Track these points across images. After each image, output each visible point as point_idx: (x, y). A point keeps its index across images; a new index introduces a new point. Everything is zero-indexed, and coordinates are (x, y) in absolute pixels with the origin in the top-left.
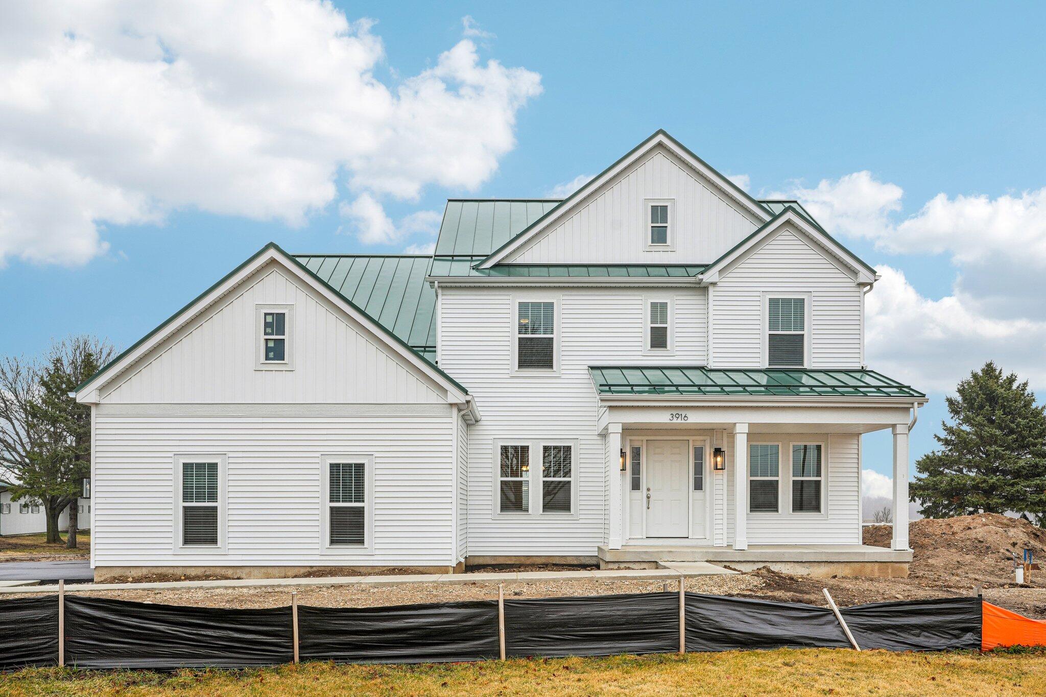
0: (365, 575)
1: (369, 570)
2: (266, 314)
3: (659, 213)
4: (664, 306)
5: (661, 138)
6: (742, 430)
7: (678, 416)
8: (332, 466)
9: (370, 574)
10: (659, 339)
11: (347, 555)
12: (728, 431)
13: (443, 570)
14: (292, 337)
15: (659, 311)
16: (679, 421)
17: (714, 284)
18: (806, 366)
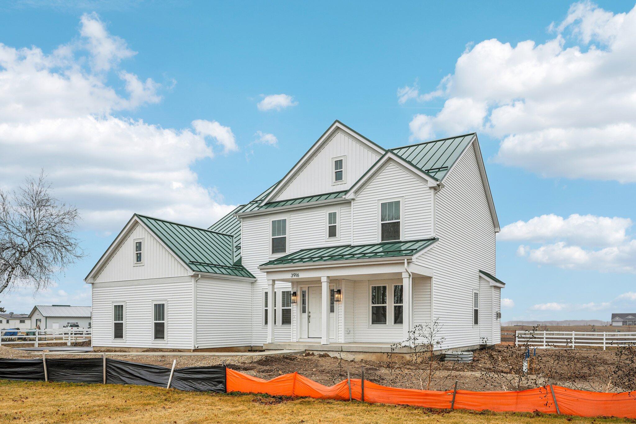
0: (165, 352)
1: (166, 350)
2: (136, 243)
3: (339, 164)
4: (335, 214)
5: (337, 124)
6: (324, 279)
7: (295, 275)
8: (156, 305)
9: (166, 352)
10: (332, 232)
11: (160, 344)
12: (318, 281)
13: (189, 351)
14: (145, 251)
15: (333, 217)
16: (295, 277)
17: (353, 199)
18: (402, 239)
